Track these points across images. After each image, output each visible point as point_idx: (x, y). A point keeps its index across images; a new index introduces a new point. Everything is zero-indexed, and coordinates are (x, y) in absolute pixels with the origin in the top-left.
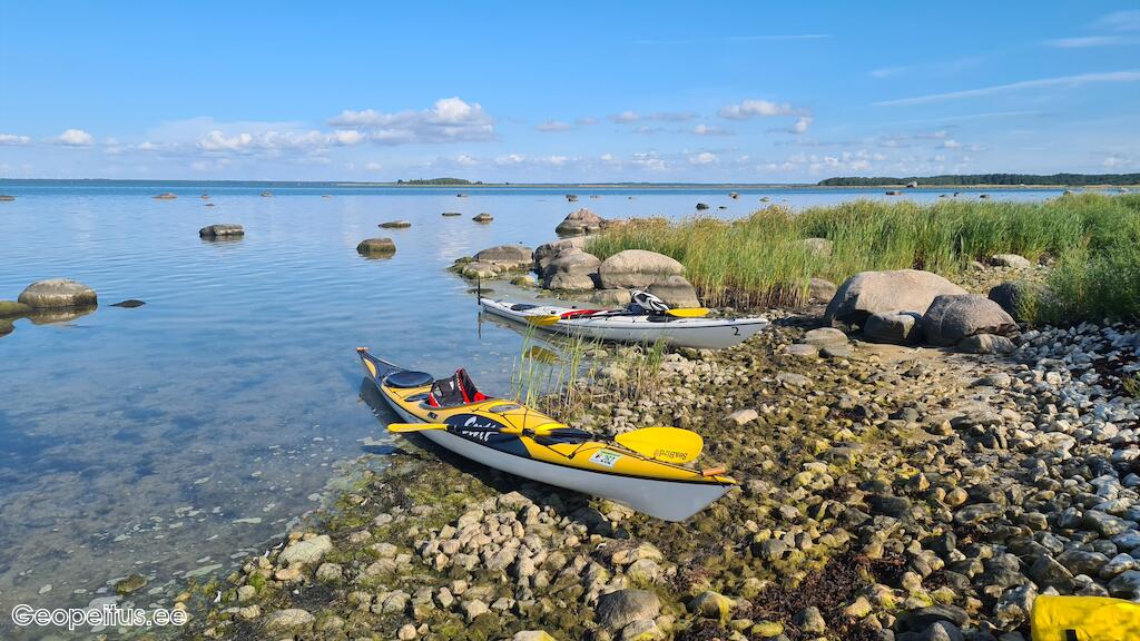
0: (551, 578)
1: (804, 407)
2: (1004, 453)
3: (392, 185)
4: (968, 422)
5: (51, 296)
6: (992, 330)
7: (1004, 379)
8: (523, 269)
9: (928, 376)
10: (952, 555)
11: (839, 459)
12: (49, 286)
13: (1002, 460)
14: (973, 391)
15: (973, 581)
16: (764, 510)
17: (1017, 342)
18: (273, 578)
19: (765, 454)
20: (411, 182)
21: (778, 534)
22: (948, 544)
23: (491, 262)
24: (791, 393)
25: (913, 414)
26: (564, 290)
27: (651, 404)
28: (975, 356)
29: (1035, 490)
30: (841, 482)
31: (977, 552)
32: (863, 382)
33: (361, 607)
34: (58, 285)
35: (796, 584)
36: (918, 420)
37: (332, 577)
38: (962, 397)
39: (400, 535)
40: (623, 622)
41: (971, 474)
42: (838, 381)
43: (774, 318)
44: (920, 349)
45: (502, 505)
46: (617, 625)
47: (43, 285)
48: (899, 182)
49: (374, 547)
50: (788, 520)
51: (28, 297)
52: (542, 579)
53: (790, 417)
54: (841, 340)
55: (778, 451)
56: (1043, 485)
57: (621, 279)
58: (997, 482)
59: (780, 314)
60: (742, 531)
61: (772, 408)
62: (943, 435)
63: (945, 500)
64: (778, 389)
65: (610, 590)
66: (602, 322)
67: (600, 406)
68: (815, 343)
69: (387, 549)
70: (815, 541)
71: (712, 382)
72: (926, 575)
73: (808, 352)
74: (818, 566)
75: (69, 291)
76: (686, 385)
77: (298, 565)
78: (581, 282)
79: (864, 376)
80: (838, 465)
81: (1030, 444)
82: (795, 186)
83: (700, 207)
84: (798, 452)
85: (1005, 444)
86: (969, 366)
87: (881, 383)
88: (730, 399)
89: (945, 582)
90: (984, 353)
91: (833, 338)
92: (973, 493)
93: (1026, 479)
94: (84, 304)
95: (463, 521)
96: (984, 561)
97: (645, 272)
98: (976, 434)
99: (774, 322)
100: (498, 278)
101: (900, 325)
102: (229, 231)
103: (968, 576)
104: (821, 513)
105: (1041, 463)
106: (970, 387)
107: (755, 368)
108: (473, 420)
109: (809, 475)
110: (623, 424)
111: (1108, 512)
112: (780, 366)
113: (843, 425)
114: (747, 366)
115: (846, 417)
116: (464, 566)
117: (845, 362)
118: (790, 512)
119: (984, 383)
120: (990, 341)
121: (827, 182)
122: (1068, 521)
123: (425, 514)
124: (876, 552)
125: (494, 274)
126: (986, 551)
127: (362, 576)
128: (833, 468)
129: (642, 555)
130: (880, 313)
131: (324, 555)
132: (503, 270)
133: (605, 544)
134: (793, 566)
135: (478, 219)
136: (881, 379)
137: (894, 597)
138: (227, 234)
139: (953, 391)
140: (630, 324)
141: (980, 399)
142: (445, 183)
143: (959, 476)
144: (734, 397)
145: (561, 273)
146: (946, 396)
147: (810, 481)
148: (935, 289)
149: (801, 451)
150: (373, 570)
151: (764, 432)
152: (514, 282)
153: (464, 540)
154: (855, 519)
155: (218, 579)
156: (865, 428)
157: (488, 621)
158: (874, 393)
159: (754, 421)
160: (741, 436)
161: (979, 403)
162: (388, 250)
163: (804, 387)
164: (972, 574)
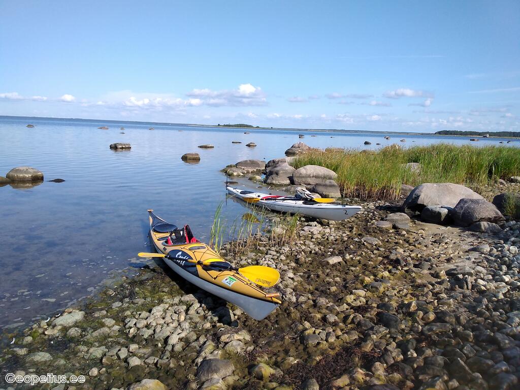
0: (185, 347)
1: (370, 257)
2: (468, 292)
3: (215, 126)
4: (455, 272)
5: (21, 175)
6: (489, 220)
7: (487, 248)
8: (259, 172)
9: (446, 243)
10: (409, 353)
11: (374, 289)
12: (21, 170)
13: (465, 296)
14: (467, 254)
15: (415, 370)
16: (319, 316)
17: (503, 227)
18: (44, 333)
19: (336, 282)
20: (225, 126)
21: (317, 332)
22: (410, 346)
23: (243, 168)
24: (367, 248)
25: (427, 265)
26: (274, 184)
27: (288, 249)
28: (477, 233)
29: (475, 316)
30: (369, 303)
31: (423, 352)
32: (410, 244)
33: (79, 354)
34: (25, 170)
35: (315, 363)
36: (429, 269)
37: (73, 336)
38: (460, 257)
39: (120, 315)
40: (207, 378)
41: (443, 304)
42: (396, 243)
43: (377, 205)
44: (448, 227)
45: (182, 301)
46: (203, 379)
47: (18, 170)
48: (479, 134)
49: (103, 321)
50: (330, 323)
51: (10, 175)
52: (178, 348)
53: (359, 261)
54: (407, 219)
55: (344, 281)
56: (480, 314)
57: (304, 180)
58: (456, 310)
59: (381, 203)
60: (300, 327)
61: (351, 256)
62: (440, 279)
63: (422, 319)
64: (360, 245)
65: (210, 357)
66: (281, 203)
67: (261, 248)
68: (392, 221)
69: (109, 322)
70: (338, 337)
71: (327, 239)
72: (390, 364)
73: (386, 225)
74: (332, 353)
75: (29, 173)
76: (313, 240)
77: (60, 327)
78: (283, 180)
79: (411, 241)
80: (373, 292)
81: (483, 288)
82: (422, 134)
83: (366, 143)
84: (354, 283)
85: (470, 287)
86: (471, 239)
87: (419, 246)
88: (331, 250)
89: (398, 371)
90: (483, 232)
91: (402, 219)
92: (439, 315)
93: (472, 309)
94: (37, 180)
95: (154, 310)
96: (425, 359)
97: (317, 177)
98: (458, 279)
99: (377, 208)
100: (244, 176)
101: (439, 214)
102: (124, 146)
103: (413, 367)
104: (350, 320)
105: (485, 301)
106: (466, 252)
107: (354, 233)
108: (180, 253)
109: (353, 297)
110: (267, 259)
111: (508, 335)
112: (368, 233)
113: (385, 269)
114: (350, 231)
115: (390, 264)
116: (143, 336)
117: (404, 232)
118: (332, 318)
119: (474, 250)
120: (487, 225)
121: (440, 133)
122: (484, 337)
123: (140, 303)
124: (368, 347)
125: (242, 174)
126: (429, 352)
127: (88, 337)
128: (369, 294)
129: (235, 338)
130: (430, 207)
131: (76, 322)
132: (248, 172)
133: (223, 329)
134: (318, 352)
135: (249, 146)
136: (420, 244)
137: (364, 377)
138: (122, 148)
139: (456, 253)
140: (294, 205)
141: (469, 259)
142: (241, 126)
143: (436, 304)
144: (334, 249)
145: (274, 176)
146: (451, 256)
147: (352, 300)
148: (463, 195)
149: (356, 282)
150: (96, 334)
151: (341, 270)
152: (250, 179)
153: (149, 321)
154: (366, 326)
155: (19, 331)
156: (398, 272)
157: (138, 369)
158: (411, 251)
159: (339, 263)
160: (328, 271)
161: (467, 261)
162: (196, 160)
163: (376, 245)
164: (415, 366)
